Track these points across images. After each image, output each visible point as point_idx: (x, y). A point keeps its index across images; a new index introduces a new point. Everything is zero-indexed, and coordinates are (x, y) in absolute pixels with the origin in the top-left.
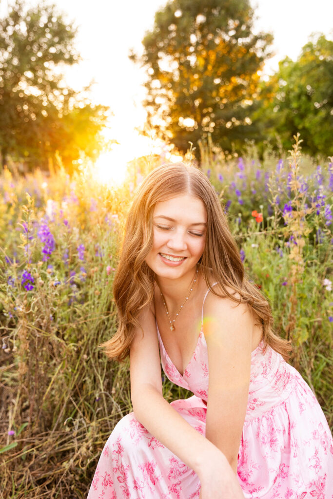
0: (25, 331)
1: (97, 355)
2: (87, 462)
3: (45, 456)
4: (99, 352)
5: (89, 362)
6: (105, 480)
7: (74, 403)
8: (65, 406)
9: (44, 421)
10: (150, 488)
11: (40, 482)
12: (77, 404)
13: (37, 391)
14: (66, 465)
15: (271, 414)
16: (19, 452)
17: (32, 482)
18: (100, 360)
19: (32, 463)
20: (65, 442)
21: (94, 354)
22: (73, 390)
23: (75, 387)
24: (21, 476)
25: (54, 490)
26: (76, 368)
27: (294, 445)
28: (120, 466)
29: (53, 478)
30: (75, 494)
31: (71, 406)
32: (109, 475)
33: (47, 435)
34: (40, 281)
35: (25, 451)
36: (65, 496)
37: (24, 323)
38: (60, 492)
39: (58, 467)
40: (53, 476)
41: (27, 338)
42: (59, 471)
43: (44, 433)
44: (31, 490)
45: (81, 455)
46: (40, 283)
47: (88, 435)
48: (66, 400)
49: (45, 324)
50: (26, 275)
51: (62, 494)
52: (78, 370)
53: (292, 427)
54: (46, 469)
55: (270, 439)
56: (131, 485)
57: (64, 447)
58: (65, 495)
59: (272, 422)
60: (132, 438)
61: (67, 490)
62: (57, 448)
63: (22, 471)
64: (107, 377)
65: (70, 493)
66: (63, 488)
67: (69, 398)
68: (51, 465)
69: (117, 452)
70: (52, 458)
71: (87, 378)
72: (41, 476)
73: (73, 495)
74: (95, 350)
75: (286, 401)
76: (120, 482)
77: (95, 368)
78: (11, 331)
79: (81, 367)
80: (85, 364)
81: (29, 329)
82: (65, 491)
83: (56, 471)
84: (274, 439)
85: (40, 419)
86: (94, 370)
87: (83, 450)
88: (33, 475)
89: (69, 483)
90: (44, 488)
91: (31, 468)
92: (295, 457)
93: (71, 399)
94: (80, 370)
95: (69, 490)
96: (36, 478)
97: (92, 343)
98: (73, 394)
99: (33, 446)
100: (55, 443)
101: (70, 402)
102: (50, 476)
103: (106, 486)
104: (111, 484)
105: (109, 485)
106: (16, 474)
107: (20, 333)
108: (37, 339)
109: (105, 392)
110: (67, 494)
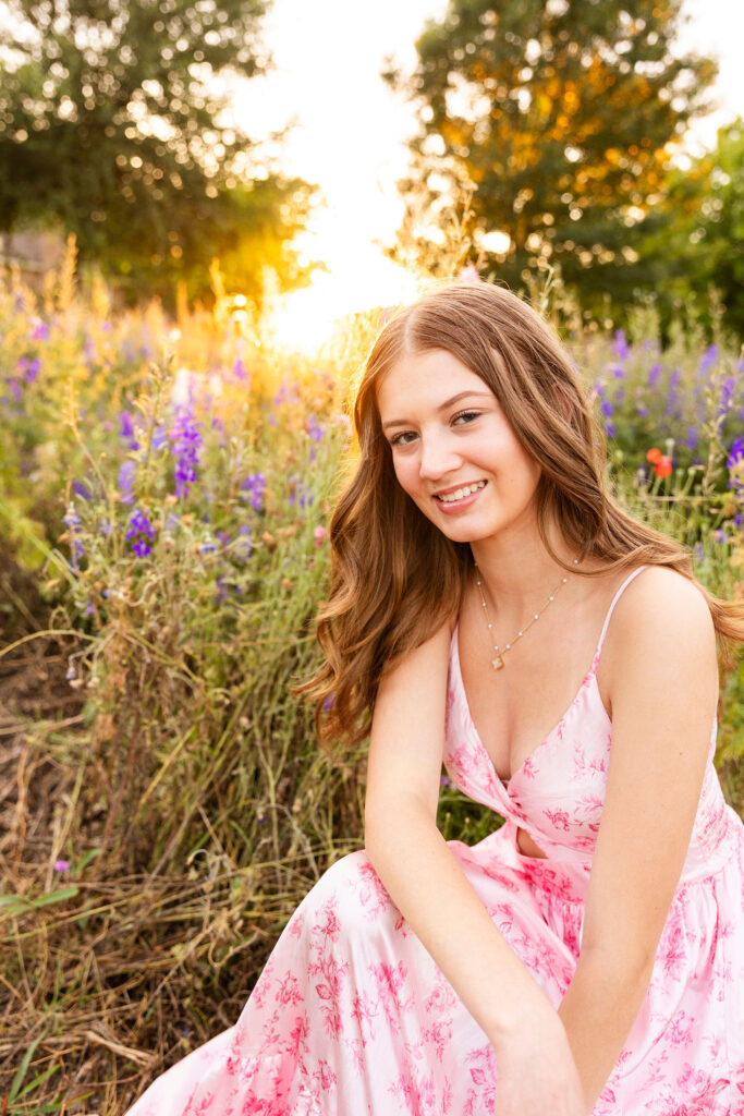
0: (121, 647)
1: (267, 723)
2: (227, 952)
3: (130, 927)
4: (274, 717)
5: (250, 736)
6: (283, 989)
7: (207, 821)
8: (185, 824)
9: (136, 850)
10: (391, 1019)
11: (114, 981)
12: (212, 823)
13: (129, 786)
14: (180, 952)
15: (680, 899)
16: (75, 911)
17: (97, 977)
18: (276, 735)
19: (100, 937)
20: (176, 903)
21: (263, 718)
22: (207, 791)
23: (211, 785)
24: (74, 963)
25: (144, 1004)
26: (220, 745)
27: (722, 974)
28: (327, 961)
29: (142, 978)
30: (189, 1018)
31: (199, 826)
32: (295, 980)
33: (139, 881)
34: (167, 538)
35: (87, 911)
36: (167, 1020)
37: (121, 627)
38: (156, 1009)
39: (157, 955)
40: (143, 973)
41: (124, 662)
42: (157, 964)
43: (133, 877)
44: (93, 995)
45: (215, 936)
46: (168, 544)
47: (235, 893)
48: (189, 812)
49: (166, 637)
50: (140, 520)
51: (160, 1014)
52: (222, 750)
53: (724, 933)
54: (130, 955)
55: (666, 952)
56: (346, 1007)
57: (175, 913)
58: (167, 1017)
59: (678, 915)
60: (363, 903)
61: (172, 1008)
62: (158, 914)
63: (77, 952)
64: (286, 773)
65: (178, 1014)
66: (165, 1001)
67: (196, 808)
68: (142, 948)
69: (323, 931)
70: (144, 934)
71: (241, 770)
72: (117, 968)
73: (185, 1019)
74: (265, 710)
75: (717, 877)
76: (322, 998)
77: (260, 751)
78: (90, 642)
79: (231, 744)
80: (240, 738)
81: (129, 643)
82: (167, 1009)
83: (152, 961)
84: (678, 952)
85: (128, 845)
86: (258, 755)
87: (221, 925)
88: (101, 964)
89: (178, 991)
90: (122, 995)
91: (98, 949)
92: (720, 1000)
93: (202, 811)
94: (227, 750)
95: (176, 1007)
96: (106, 971)
97: (261, 694)
98: (204, 801)
99: (105, 903)
100: (156, 901)
101: (197, 818)
102: (137, 970)
103: (286, 1002)
104: (296, 1000)
105: (290, 1003)
106: (62, 957)
107: (111, 648)
108: (144, 667)
109: (280, 807)
110: (171, 1017)
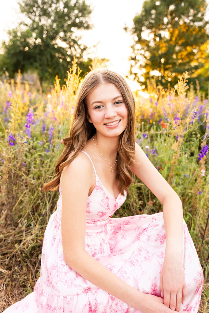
0: (7, 168)
3: (10, 241)
7: (31, 215)
11: (3, 254)
22: (32, 208)
37: (6, 164)
38: (13, 261)
41: (8, 172)
49: (19, 166)
50: (11, 136)
51: (14, 263)
54: (8, 248)
57: (21, 238)
62: (17, 238)
64: (52, 203)
65: (18, 263)
72: (5, 251)
80: (41, 194)
81: (9, 168)
93: (30, 213)
98: (31, 210)
102: (10, 252)
108: (13, 174)
110: (16, 263)
